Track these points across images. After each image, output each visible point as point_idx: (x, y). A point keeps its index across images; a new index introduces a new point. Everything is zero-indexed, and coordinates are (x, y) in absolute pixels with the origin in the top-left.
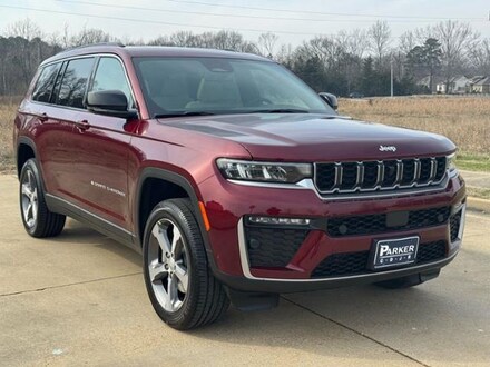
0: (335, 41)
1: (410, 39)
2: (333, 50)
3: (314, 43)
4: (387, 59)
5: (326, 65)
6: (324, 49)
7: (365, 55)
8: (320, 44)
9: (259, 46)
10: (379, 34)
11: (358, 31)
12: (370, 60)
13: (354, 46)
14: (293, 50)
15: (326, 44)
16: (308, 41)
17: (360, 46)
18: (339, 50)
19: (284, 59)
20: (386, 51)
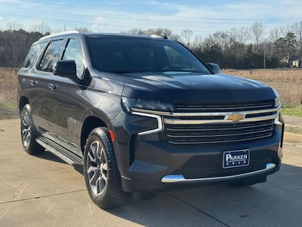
0: (229, 34)
1: (276, 33)
2: (228, 40)
3: (215, 35)
4: (262, 45)
5: (223, 49)
6: (222, 39)
7: (247, 43)
8: (220, 36)
9: (182, 37)
10: (257, 30)
11: (243, 28)
12: (251, 46)
13: (241, 37)
14: (203, 40)
15: (223, 36)
16: (212, 34)
17: (244, 37)
18: (232, 40)
19: (197, 45)
20: (261, 41)
